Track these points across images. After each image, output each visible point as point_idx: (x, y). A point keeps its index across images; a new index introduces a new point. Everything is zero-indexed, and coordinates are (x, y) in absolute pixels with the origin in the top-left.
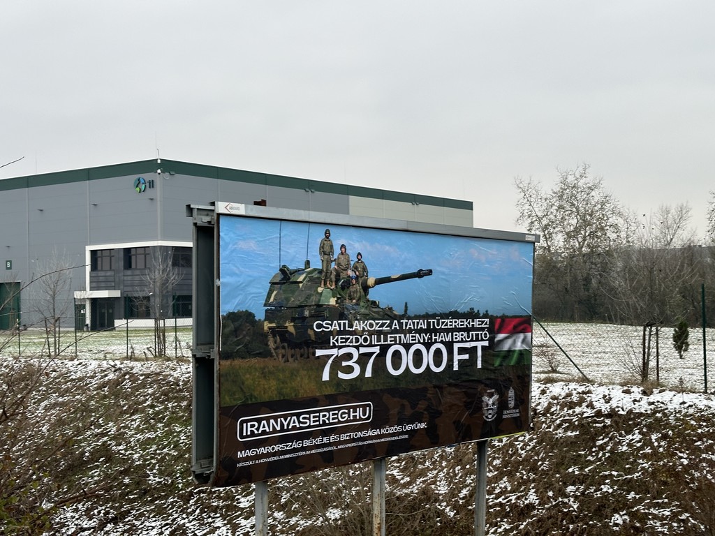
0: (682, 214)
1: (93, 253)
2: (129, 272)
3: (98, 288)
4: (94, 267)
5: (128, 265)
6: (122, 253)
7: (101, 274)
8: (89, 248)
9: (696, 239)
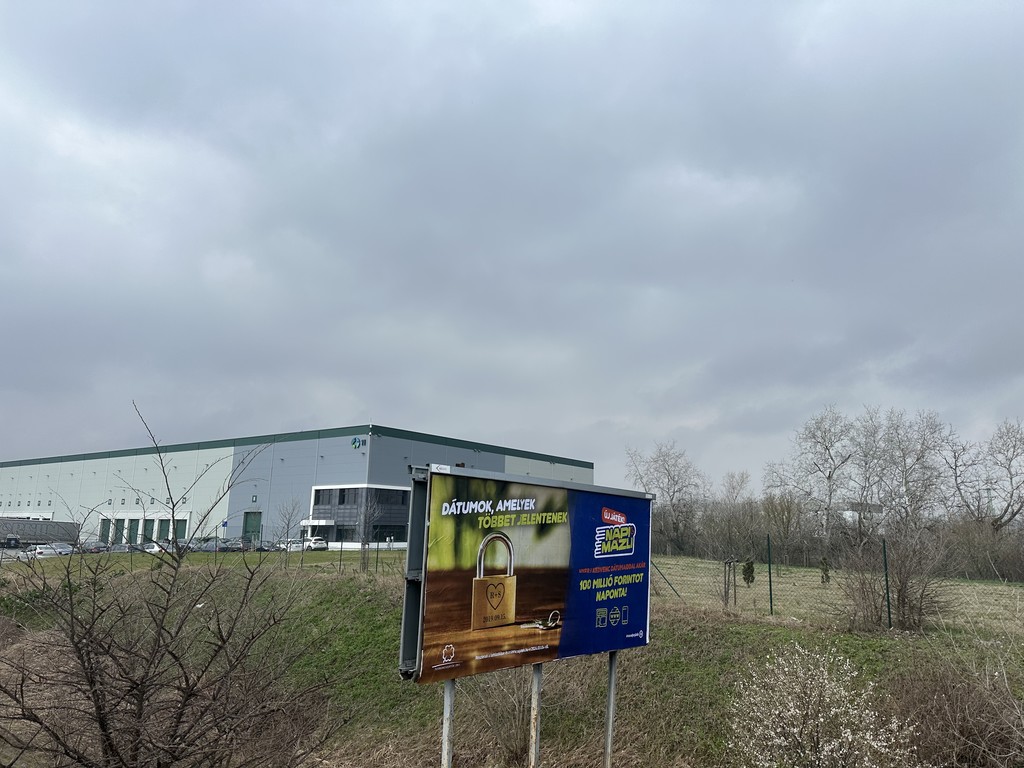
0: (744, 478)
1: (317, 491)
2: (342, 507)
3: (319, 518)
4: (317, 502)
5: (342, 501)
6: (338, 492)
7: (322, 507)
8: (314, 488)
9: (753, 498)
